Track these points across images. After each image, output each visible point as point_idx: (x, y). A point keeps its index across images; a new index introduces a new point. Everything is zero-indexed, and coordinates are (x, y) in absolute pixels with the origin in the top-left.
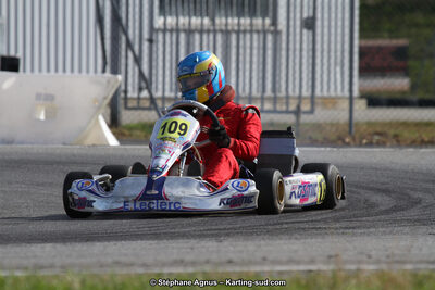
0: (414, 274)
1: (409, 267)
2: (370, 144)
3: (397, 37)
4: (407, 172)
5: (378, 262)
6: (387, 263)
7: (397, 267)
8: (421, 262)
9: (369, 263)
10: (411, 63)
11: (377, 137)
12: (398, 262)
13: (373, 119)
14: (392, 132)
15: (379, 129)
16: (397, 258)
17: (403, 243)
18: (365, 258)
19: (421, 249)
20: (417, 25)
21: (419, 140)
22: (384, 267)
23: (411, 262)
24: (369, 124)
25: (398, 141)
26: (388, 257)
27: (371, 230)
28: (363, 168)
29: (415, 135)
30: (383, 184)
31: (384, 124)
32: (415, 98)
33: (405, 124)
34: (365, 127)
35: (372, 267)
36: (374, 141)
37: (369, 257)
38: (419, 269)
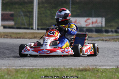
0: (16, 69)
1: (14, 67)
2: (4, 38)
3: (11, 11)
4: (13, 45)
5: (6, 66)
6: (8, 66)
7: (11, 67)
8: (17, 66)
9: (4, 66)
10: (15, 18)
11: (6, 36)
12: (11, 66)
13: (5, 32)
14: (10, 35)
15: (6, 34)
16: (11, 65)
17: (12, 62)
18: (3, 65)
19: (17, 63)
20: (16, 8)
21: (17, 37)
22: (8, 67)
23: (15, 66)
24: (4, 33)
25: (11, 37)
26: (9, 65)
27: (4, 59)
28: (2, 44)
29: (16, 36)
30: (7, 48)
31: (8, 33)
32: (16, 27)
33: (13, 33)
34: (2, 33)
35: (5, 67)
36: (5, 37)
37: (4, 65)
38: (17, 68)
